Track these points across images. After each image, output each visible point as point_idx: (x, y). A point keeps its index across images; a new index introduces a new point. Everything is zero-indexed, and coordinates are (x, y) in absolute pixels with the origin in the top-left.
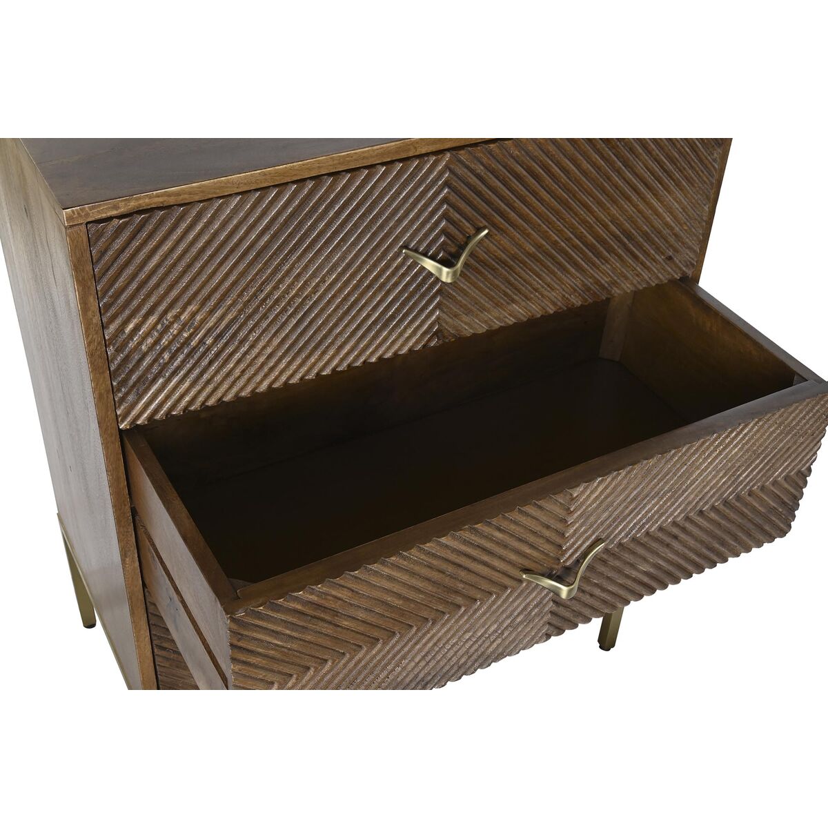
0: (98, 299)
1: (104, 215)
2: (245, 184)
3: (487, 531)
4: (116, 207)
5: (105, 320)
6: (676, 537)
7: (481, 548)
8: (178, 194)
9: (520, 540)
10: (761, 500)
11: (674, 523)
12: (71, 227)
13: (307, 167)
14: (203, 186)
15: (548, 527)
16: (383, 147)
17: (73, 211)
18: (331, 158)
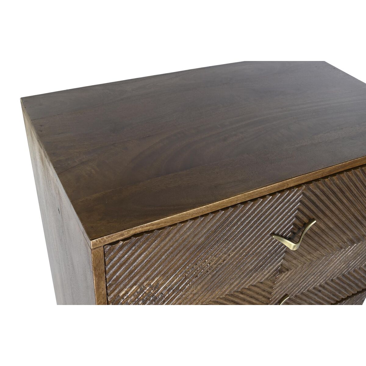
0: (106, 282)
1: (115, 240)
2: (196, 214)
3: (237, 294)
4: (122, 235)
5: (109, 292)
6: (320, 291)
7: (233, 302)
8: (158, 224)
9: (251, 297)
10: (358, 273)
11: (320, 286)
12: (94, 249)
13: (230, 201)
14: (174, 218)
15: (264, 291)
16: (272, 186)
17: (97, 241)
18: (244, 195)
